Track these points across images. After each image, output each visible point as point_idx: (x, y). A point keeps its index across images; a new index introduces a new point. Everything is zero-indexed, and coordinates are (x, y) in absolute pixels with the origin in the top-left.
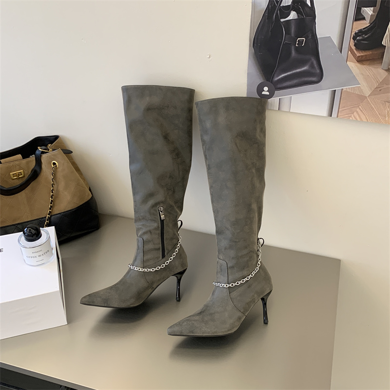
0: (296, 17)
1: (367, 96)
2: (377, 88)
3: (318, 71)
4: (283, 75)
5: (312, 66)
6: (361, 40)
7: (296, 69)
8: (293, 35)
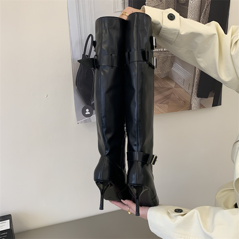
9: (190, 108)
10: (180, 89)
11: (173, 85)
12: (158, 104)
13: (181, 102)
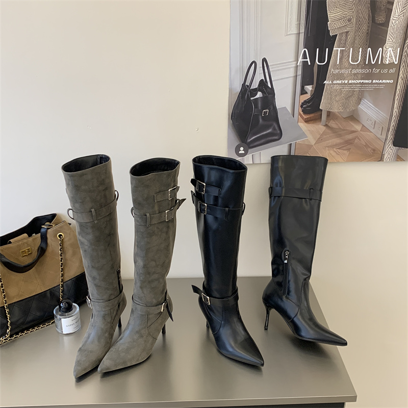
0: (261, 96)
1: (313, 144)
2: (319, 138)
3: (279, 132)
4: (254, 137)
5: (274, 129)
6: (306, 107)
7: (263, 132)
8: (260, 108)
9: (381, 159)
10: (368, 133)
11: (358, 127)
12: (334, 149)
13: (369, 149)
